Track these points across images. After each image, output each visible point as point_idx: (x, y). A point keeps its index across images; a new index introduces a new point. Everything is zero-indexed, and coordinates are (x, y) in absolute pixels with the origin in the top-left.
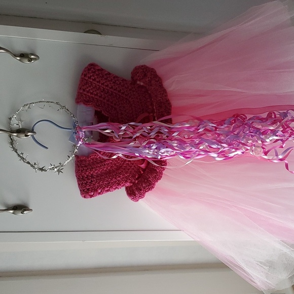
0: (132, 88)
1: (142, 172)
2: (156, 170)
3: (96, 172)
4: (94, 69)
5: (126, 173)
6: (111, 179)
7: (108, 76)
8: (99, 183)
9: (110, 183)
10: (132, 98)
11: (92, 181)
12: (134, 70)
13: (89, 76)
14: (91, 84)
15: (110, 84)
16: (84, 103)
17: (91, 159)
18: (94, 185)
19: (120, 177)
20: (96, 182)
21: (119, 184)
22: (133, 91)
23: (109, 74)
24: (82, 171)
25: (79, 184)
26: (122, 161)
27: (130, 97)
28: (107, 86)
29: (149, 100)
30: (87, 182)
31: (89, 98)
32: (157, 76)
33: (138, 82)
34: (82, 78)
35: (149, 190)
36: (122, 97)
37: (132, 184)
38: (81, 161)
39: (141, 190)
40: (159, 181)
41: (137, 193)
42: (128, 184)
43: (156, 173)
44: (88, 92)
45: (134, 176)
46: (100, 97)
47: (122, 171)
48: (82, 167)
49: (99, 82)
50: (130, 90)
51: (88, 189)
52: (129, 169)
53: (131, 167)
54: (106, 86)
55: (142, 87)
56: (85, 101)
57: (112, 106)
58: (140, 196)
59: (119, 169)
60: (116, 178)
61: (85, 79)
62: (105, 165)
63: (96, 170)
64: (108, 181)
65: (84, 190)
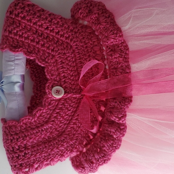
0: (74, 28)
1: (92, 137)
2: (112, 136)
3: (31, 141)
4: (23, 4)
5: (72, 139)
6: (52, 150)
7: (42, 13)
8: (35, 156)
9: (50, 155)
10: (75, 42)
11: (25, 153)
12: (74, 6)
13: (17, 13)
14: (20, 24)
15: (45, 23)
16: (11, 50)
17: (23, 123)
18: (29, 158)
19: (63, 145)
20: (32, 155)
21: (62, 155)
22: (75, 33)
23: (43, 10)
24: (12, 141)
25: (9, 158)
26: (65, 124)
27: (71, 40)
28: (41, 26)
29: (96, 43)
30: (19, 155)
31: (18, 43)
32: (107, 11)
33: (81, 22)
34: (7, 17)
35: (104, 162)
36: (61, 40)
37: (79, 153)
38: (10, 127)
39: (92, 163)
40: (118, 152)
41: (86, 165)
42: (74, 154)
43: (113, 140)
44: (16, 34)
45: (81, 143)
46: (33, 41)
47: (66, 138)
48: (12, 135)
49: (30, 21)
50: (72, 31)
51: (21, 165)
52: (74, 135)
53: (77, 131)
54: (39, 26)
55: (86, 27)
56: (12, 46)
57: (49, 53)
58: (90, 171)
59: (61, 135)
60: (58, 148)
61: (11, 18)
62: (42, 130)
63: (31, 139)
64: (47, 152)
65: (15, 166)
